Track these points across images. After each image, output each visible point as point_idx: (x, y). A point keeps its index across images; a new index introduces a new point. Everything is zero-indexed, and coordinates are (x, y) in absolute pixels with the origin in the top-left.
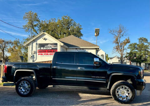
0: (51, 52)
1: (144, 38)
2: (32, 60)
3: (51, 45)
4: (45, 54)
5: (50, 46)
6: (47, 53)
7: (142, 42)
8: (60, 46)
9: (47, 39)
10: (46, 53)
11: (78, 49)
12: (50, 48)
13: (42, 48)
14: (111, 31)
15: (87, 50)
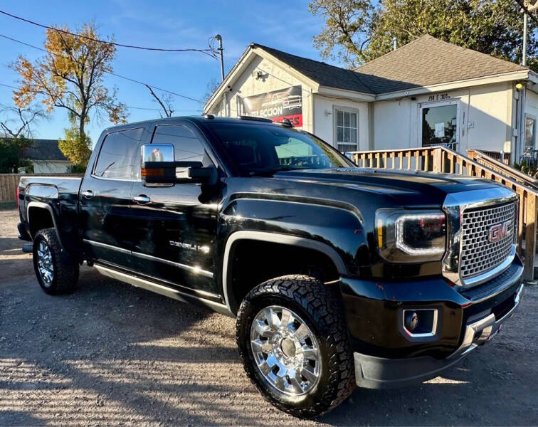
5: (278, 101)
9: (267, 76)
11: (420, 101)
12: (278, 111)
15: (465, 99)
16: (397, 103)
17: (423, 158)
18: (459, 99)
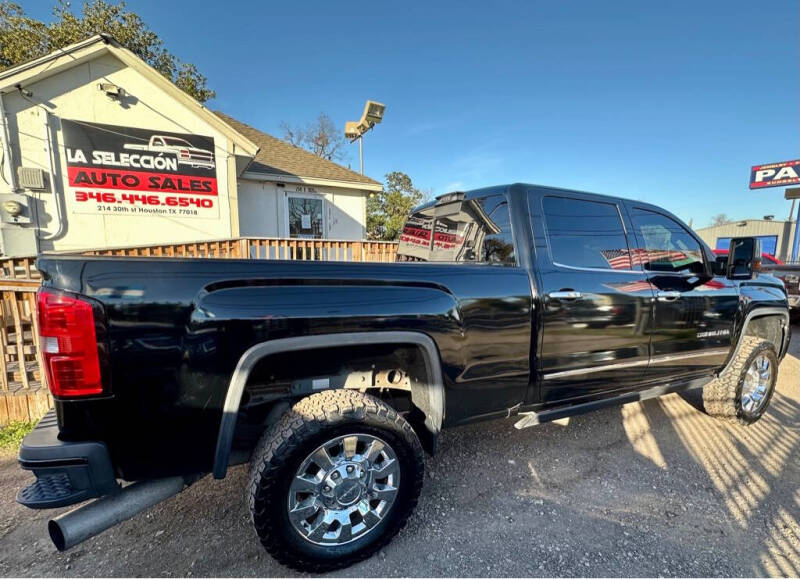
0: (173, 189)
1: (404, 173)
2: (30, 233)
3: (170, 143)
4: (132, 199)
5: (167, 149)
6: (148, 194)
7: (397, 187)
8: (232, 161)
9: (134, 100)
10: (140, 194)
11: (287, 188)
12: (168, 164)
13: (104, 158)
14: (291, 134)
15: (329, 197)
16: (261, 186)
17: (292, 248)
18: (322, 195)
